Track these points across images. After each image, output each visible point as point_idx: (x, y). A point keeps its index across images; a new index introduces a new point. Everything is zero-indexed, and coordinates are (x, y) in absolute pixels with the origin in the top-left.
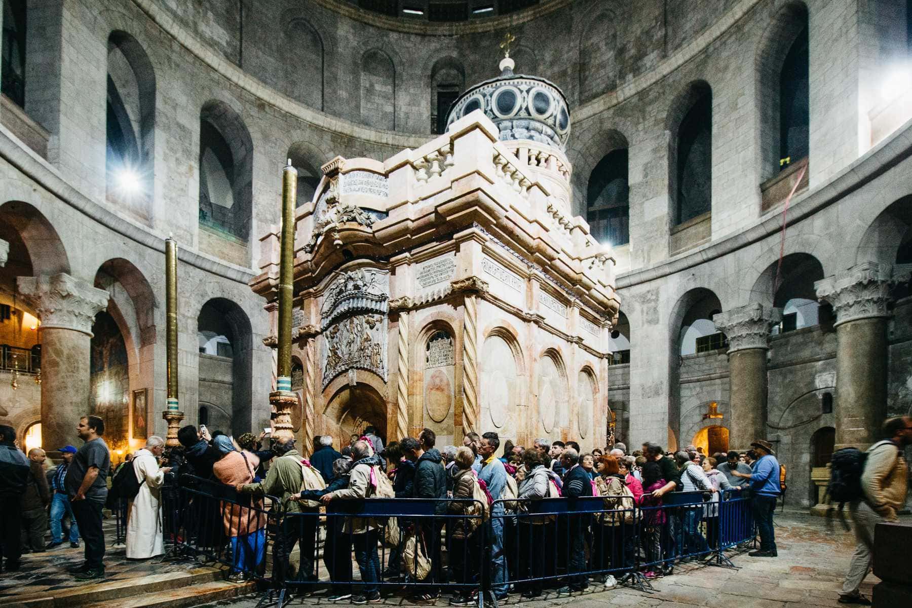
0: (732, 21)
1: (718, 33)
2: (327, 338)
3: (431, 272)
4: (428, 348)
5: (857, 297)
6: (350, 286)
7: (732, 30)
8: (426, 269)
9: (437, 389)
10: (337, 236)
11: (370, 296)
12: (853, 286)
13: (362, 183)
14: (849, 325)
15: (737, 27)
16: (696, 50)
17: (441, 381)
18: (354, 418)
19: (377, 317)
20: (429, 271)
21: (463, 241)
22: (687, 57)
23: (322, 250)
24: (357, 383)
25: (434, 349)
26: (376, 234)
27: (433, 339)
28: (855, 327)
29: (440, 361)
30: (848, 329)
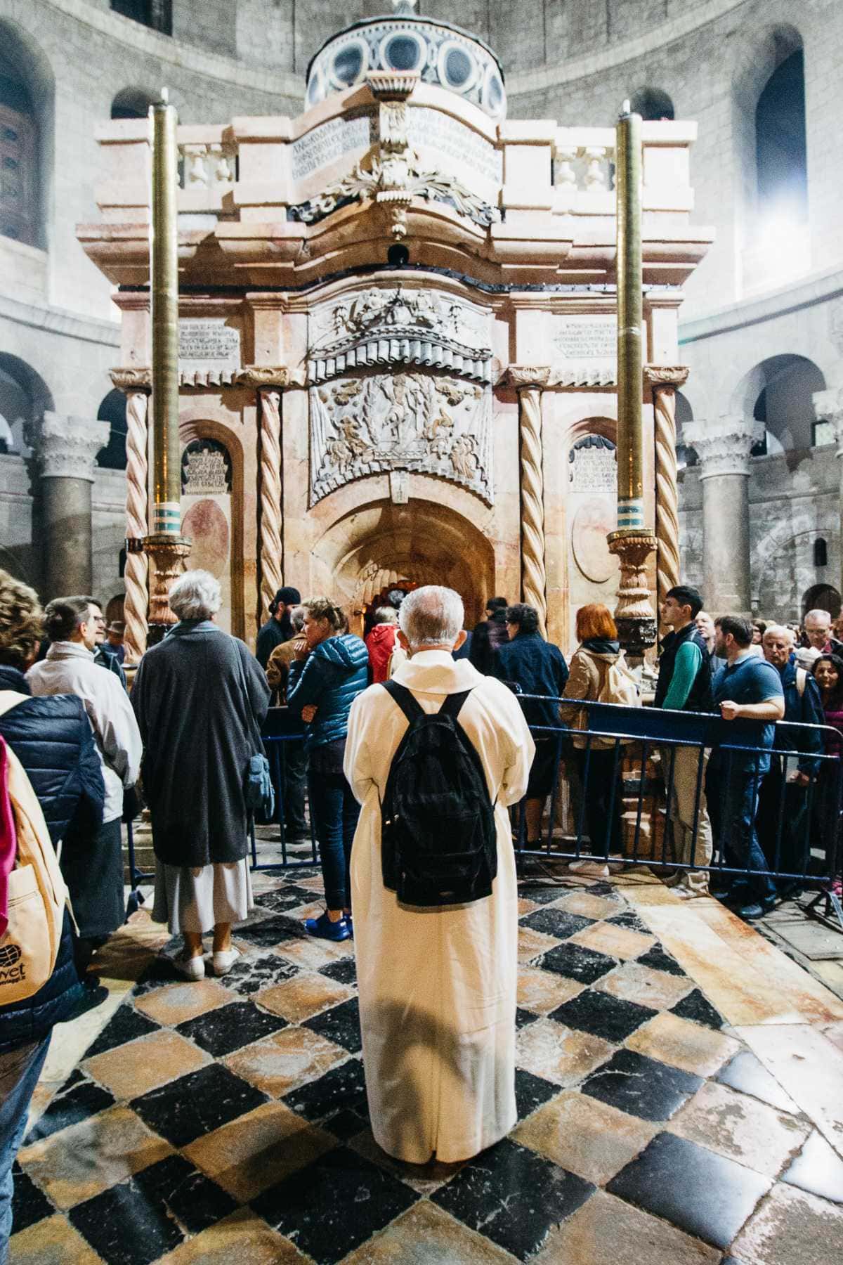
0: (581, 73)
1: (564, 80)
2: (325, 401)
3: (584, 335)
4: (572, 457)
5: (729, 449)
6: (402, 315)
7: (581, 84)
8: (572, 329)
9: (597, 528)
10: (403, 216)
11: (453, 346)
12: (728, 437)
13: (449, 139)
14: (721, 479)
15: (587, 84)
16: (534, 87)
17: (603, 516)
18: (362, 563)
19: (463, 385)
20: (579, 333)
21: (659, 306)
22: (523, 89)
23: (348, 229)
24: (410, 499)
25: (583, 461)
26: (496, 244)
27: (585, 444)
28: (726, 482)
29: (595, 484)
30: (720, 483)
